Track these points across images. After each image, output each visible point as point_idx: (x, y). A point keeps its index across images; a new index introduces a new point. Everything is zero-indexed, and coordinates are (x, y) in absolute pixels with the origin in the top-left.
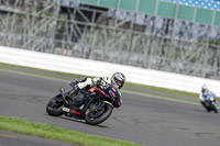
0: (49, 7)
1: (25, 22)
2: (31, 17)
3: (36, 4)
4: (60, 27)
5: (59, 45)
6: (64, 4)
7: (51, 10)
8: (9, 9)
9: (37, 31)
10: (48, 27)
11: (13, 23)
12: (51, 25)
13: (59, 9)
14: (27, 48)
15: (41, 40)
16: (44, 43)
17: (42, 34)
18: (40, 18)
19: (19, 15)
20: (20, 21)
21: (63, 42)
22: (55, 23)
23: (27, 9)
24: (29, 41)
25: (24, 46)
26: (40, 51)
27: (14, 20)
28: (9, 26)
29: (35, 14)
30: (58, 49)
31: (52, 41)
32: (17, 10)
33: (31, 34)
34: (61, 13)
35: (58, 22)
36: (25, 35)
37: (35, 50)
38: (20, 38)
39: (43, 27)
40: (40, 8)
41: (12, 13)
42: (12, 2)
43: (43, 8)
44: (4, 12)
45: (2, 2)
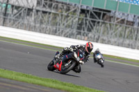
0: (73, 9)
1: (58, 19)
2: (62, 15)
3: (65, 7)
4: (80, 22)
5: (79, 33)
6: (83, 8)
7: (75, 11)
8: (48, 10)
9: (66, 24)
10: (72, 21)
11: (50, 19)
12: (74, 21)
13: (80, 11)
14: (59, 35)
15: (68, 30)
16: (70, 32)
17: (69, 26)
18: (67, 16)
19: (55, 14)
20: (55, 18)
21: (82, 31)
22: (77, 19)
23: (60, 10)
24: (61, 30)
25: (57, 33)
26: (67, 37)
27: (51, 17)
28: (48, 21)
29: (65, 14)
30: (79, 36)
31: (75, 31)
32: (53, 11)
33: (62, 26)
34: (81, 13)
35: (79, 19)
36: (58, 26)
37: (64, 36)
38: (55, 29)
39: (70, 22)
41: (50, 13)
42: (50, 6)
43: (69, 10)
44: (44, 12)
45: (44, 6)
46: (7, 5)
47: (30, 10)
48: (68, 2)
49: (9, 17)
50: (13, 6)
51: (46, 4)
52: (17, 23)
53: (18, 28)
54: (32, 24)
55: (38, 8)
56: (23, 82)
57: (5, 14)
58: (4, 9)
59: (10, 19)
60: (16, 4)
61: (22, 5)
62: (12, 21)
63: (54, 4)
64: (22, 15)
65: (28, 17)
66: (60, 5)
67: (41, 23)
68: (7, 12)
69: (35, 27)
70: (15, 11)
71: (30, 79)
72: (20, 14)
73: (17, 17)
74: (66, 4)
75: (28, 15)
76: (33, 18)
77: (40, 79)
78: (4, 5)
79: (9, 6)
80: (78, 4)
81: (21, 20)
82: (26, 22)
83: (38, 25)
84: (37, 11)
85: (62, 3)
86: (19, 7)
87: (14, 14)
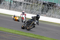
0: (40, 3)
1: (33, 7)
2: (35, 5)
3: (36, 2)
4: (43, 8)
5: (42, 13)
6: (44, 2)
8: (29, 3)
9: (36, 9)
10: (39, 8)
12: (40, 8)
13: (42, 3)
15: (37, 12)
16: (38, 13)
17: (38, 10)
18: (37, 6)
21: (43, 12)
22: (41, 7)
23: (34, 3)
25: (33, 13)
27: (30, 6)
28: (29, 8)
29: (36, 5)
30: (42, 14)
31: (40, 12)
32: (31, 4)
33: (35, 10)
35: (42, 7)
36: (33, 10)
40: (37, 3)
41: (30, 4)
42: (30, 1)
43: (38, 3)
44: (27, 4)
45: (27, 1)
46: (11, 1)
47: (21, 3)
49: (12, 6)
50: (13, 1)
52: (15, 9)
53: (16, 11)
54: (22, 9)
55: (24, 2)
56: (18, 34)
57: (10, 5)
58: (10, 2)
60: (15, 0)
62: (13, 8)
64: (18, 5)
65: (20, 6)
66: (34, 1)
67: (26, 9)
70: (15, 3)
72: (17, 5)
73: (15, 6)
75: (20, 5)
76: (22, 7)
77: (25, 33)
79: (12, 1)
81: (17, 7)
82: (19, 8)
83: (24, 10)
84: (24, 3)
86: (16, 2)
87: (14, 4)
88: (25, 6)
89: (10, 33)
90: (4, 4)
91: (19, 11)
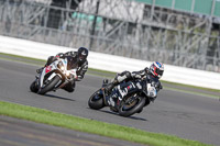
0: (201, 24)
1: (177, 38)
2: (183, 33)
3: (188, 20)
5: (211, 62)
6: (216, 21)
7: (203, 26)
8: (161, 25)
9: (189, 47)
10: (200, 43)
11: (165, 40)
12: (203, 42)
13: (211, 26)
14: (178, 65)
15: (193, 56)
16: (196, 60)
17: (194, 51)
18: (192, 35)
19: (171, 31)
20: (172, 38)
21: (215, 58)
22: (207, 39)
23: (180, 25)
24: (181, 57)
25: (176, 62)
26: (191, 67)
27: (166, 37)
28: (161, 43)
29: (187, 31)
30: (210, 66)
31: (203, 58)
32: (169, 27)
33: (183, 51)
34: (212, 30)
35: (210, 39)
36: (176, 51)
37: (187, 66)
38: (171, 54)
39: (195, 44)
40: (192, 24)
41: (164, 30)
42: (164, 19)
43: (194, 24)
44: (155, 29)
45: (154, 18)
46: (96, 18)
47: (132, 25)
48: (192, 12)
49: (99, 37)
50: (105, 19)
51: (158, 15)
52: (111, 46)
53: (113, 54)
54: (136, 47)
55: (145, 22)
56: (119, 138)
57: (93, 32)
58: (91, 23)
59: (101, 40)
60: (111, 16)
61: (119, 17)
62: (104, 44)
63: (170, 16)
64: (120, 33)
65: (129, 37)
66: (179, 17)
67: (150, 45)
68: (97, 29)
69: (140, 51)
70: (109, 27)
71: (132, 135)
72: (117, 32)
73: (111, 37)
74: (189, 15)
75: (130, 32)
76: (137, 38)
78: (91, 17)
79: (98, 19)
80: (207, 16)
81: (117, 41)
82: (126, 44)
83: (145, 49)
84: (144, 27)
85: (183, 14)
86: (115, 21)
87: (107, 30)
88: (149, 37)
89: (90, 133)
90: (68, 28)
91: (125, 56)
